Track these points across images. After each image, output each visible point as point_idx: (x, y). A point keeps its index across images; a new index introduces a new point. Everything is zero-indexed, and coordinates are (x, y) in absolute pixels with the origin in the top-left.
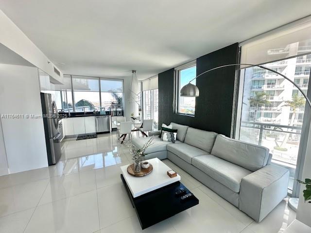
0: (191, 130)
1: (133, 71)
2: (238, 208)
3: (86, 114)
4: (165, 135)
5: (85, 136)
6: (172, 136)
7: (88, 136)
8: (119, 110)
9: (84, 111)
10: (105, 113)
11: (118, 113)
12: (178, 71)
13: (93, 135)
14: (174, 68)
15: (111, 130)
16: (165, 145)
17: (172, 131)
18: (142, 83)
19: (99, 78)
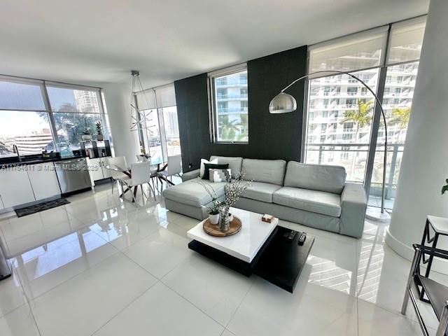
0: (247, 162)
1: (134, 73)
2: (338, 234)
3: (23, 160)
4: (216, 175)
5: (35, 206)
6: (227, 174)
7: (44, 204)
8: (101, 145)
9: (16, 155)
10: (73, 155)
11: (100, 153)
12: (213, 79)
13: (57, 201)
14: (206, 73)
15: (93, 184)
16: (223, 188)
17: (224, 167)
18: (135, 96)
19: (44, 83)
